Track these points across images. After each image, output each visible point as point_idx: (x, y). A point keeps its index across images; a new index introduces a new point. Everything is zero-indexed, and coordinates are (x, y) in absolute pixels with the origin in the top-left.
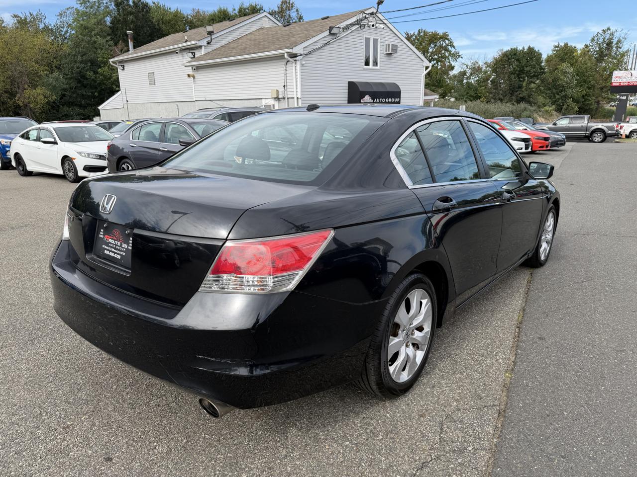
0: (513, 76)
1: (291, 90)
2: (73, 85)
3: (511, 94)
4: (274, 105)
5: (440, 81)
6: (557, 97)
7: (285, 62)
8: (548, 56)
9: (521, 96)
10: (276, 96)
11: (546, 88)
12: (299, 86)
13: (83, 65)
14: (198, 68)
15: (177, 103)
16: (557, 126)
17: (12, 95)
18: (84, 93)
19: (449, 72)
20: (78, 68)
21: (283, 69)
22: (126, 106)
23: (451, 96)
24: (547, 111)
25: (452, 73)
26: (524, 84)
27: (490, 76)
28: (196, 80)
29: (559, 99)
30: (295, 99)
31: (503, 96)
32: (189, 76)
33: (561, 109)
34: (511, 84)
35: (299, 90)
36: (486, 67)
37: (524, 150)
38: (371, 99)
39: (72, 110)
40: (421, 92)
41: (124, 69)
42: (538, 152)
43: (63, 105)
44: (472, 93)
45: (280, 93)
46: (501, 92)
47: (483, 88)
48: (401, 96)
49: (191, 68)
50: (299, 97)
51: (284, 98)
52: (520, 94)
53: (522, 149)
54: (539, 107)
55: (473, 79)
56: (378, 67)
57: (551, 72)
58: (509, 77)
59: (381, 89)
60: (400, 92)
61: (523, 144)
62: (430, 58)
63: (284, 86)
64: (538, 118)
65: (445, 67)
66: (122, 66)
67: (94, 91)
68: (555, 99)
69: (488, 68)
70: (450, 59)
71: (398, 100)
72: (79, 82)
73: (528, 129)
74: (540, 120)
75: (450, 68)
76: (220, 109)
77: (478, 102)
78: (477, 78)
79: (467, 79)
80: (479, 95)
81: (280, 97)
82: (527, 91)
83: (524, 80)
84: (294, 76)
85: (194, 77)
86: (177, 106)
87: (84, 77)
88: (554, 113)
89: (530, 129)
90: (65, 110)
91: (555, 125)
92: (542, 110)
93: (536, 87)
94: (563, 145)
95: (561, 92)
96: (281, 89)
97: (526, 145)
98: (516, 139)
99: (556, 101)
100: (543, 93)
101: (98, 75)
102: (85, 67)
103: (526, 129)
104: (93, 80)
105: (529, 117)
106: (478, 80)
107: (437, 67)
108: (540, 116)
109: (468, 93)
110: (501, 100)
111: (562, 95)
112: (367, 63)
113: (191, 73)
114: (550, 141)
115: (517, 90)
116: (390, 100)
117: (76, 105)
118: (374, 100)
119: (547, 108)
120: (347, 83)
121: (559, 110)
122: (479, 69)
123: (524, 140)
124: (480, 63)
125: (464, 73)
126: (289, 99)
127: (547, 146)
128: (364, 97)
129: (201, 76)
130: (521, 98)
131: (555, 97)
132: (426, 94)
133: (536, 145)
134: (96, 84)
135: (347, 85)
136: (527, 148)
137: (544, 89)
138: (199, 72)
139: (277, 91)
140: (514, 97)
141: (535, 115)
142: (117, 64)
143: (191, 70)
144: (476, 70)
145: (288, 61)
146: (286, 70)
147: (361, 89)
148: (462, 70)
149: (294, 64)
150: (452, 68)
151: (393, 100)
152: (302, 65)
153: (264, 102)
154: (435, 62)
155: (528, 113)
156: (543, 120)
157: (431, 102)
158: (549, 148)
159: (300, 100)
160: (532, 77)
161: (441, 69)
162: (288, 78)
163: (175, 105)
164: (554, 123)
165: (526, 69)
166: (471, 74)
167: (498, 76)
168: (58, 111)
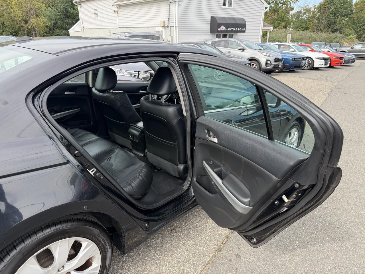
0: (332, 15)
1: (172, 21)
2: (62, 16)
3: (328, 27)
4: (162, 31)
5: (284, 17)
6: (360, 29)
7: (169, 3)
8: (356, 2)
9: (335, 28)
10: (163, 26)
11: (352, 23)
12: (177, 19)
13: (67, 4)
14: (120, 7)
15: (110, 29)
16: (354, 49)
17: (26, 22)
18: (68, 21)
19: (290, 11)
20: (64, 6)
21: (167, 8)
22: (82, 30)
23: (290, 27)
24: (351, 38)
25: (292, 12)
26: (338, 20)
27: (316, 15)
28: (119, 14)
29: (360, 31)
30: (175, 27)
31: (323, 28)
32: (114, 11)
33: (361, 37)
34: (329, 20)
35: (177, 21)
36: (315, 9)
37: (323, 66)
38: (225, 29)
39: (61, 31)
40: (261, 24)
41: (81, 7)
42: (335, 67)
43: (56, 29)
44: (304, 25)
45: (166, 24)
46: (322, 25)
47: (311, 22)
48: (246, 27)
49: (116, 7)
50: (177, 26)
51: (168, 27)
52: (334, 27)
53: (322, 65)
54: (346, 35)
55: (305, 16)
56: (232, 7)
57: (356, 13)
58: (328, 16)
59: (232, 22)
60: (246, 24)
61: (323, 62)
62: (279, 2)
63: (168, 19)
64: (344, 43)
65: (287, 8)
66: (80, 5)
67: (73, 20)
68: (357, 31)
69: (316, 9)
70: (291, 3)
71: (244, 29)
72: (65, 14)
73: (331, 51)
74: (346, 44)
75: (291, 9)
76: (124, 33)
77: (306, 32)
78: (308, 16)
79: (302, 16)
80: (308, 27)
81: (166, 26)
82: (339, 25)
83: (338, 18)
84: (174, 12)
85: (117, 12)
86: (110, 31)
87: (67, 11)
88: (355, 40)
89: (332, 51)
90: (57, 31)
91: (352, 48)
92: (348, 37)
93: (346, 23)
94: (353, 62)
95: (362, 26)
96: (166, 21)
97: (325, 62)
98: (319, 58)
99: (358, 32)
100: (350, 26)
101: (74, 10)
102: (68, 6)
103: (329, 51)
104: (72, 13)
105: (338, 42)
106: (308, 17)
107: (282, 8)
108: (346, 42)
109: (301, 25)
110: (321, 30)
111: (363, 28)
112: (224, 4)
113: (116, 10)
114: (344, 60)
115: (333, 24)
116: (238, 29)
117: (63, 29)
118: (227, 29)
119: (351, 36)
120: (210, 17)
121: (359, 38)
122: (310, 10)
123: (325, 59)
124: (311, 6)
125: (300, 12)
126: (171, 27)
127: (341, 63)
128: (220, 27)
129: (122, 11)
130: (334, 29)
131: (358, 29)
132: (264, 26)
133: (333, 62)
134: (74, 16)
135: (210, 19)
136: (326, 64)
137: (351, 24)
138: (121, 9)
139: (164, 22)
140: (330, 29)
141: (342, 41)
142: (77, 4)
143: (116, 8)
144: (308, 10)
145: (171, 2)
146: (170, 8)
147: (219, 22)
148: (299, 11)
149: (174, 4)
150: (292, 9)
151: (240, 29)
152: (180, 5)
153: (157, 29)
154: (281, 5)
155: (337, 39)
156: (347, 44)
157: (268, 31)
158: (343, 64)
159: (177, 28)
160: (344, 16)
161: (285, 9)
162: (170, 13)
163: (108, 30)
164: (352, 47)
165: (341, 10)
166: (304, 13)
167: (321, 15)
168: (54, 32)
